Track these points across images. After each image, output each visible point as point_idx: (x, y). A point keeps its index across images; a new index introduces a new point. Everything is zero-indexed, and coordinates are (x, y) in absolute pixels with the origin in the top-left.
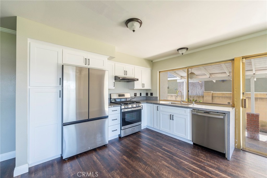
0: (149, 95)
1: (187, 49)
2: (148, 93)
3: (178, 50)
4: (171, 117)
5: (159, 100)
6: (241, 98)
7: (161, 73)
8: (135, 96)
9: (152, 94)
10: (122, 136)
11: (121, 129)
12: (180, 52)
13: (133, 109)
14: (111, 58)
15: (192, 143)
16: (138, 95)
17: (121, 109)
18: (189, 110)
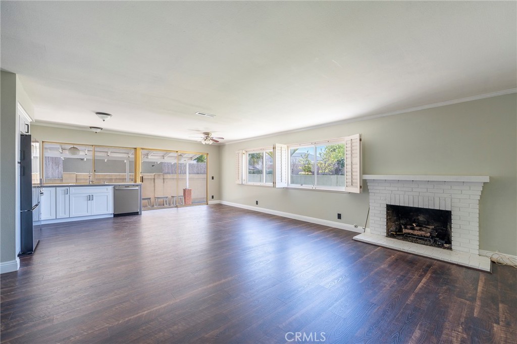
4: (90, 198)
6: (140, 176)
15: (113, 216)
18: (111, 188)
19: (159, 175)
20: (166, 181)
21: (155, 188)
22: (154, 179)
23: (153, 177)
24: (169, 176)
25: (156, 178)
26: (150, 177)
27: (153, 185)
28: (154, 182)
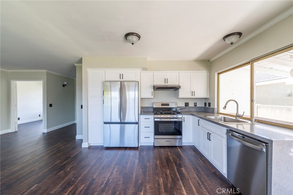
0: (207, 106)
1: (240, 34)
2: (206, 103)
3: (224, 39)
4: (209, 136)
5: (218, 113)
7: (221, 76)
8: (186, 105)
10: (155, 145)
11: (154, 138)
12: (228, 41)
14: (145, 69)
16: (191, 105)
17: (154, 118)
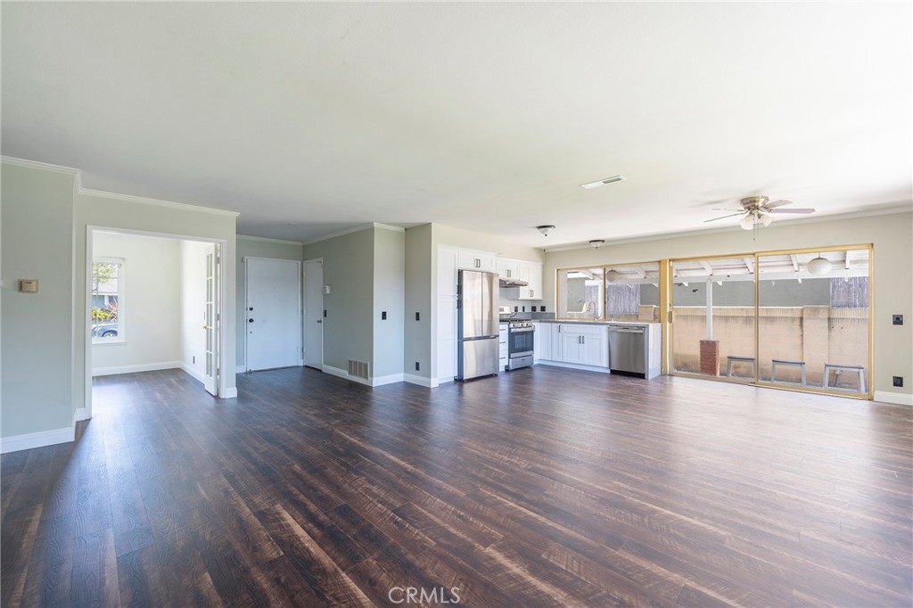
0: (538, 310)
1: (603, 241)
2: (536, 307)
3: (591, 242)
4: (581, 340)
5: (557, 319)
6: (668, 310)
7: (560, 272)
8: (516, 311)
9: (543, 309)
10: (511, 368)
11: (509, 358)
12: (594, 245)
13: (523, 330)
15: (609, 372)
16: (520, 310)
17: (510, 329)
18: (604, 328)
19: (816, 310)
20: (837, 325)
21: (802, 339)
22: (801, 319)
23: (799, 316)
24: (849, 313)
25: (804, 316)
26: (789, 315)
27: (799, 332)
28: (801, 325)
